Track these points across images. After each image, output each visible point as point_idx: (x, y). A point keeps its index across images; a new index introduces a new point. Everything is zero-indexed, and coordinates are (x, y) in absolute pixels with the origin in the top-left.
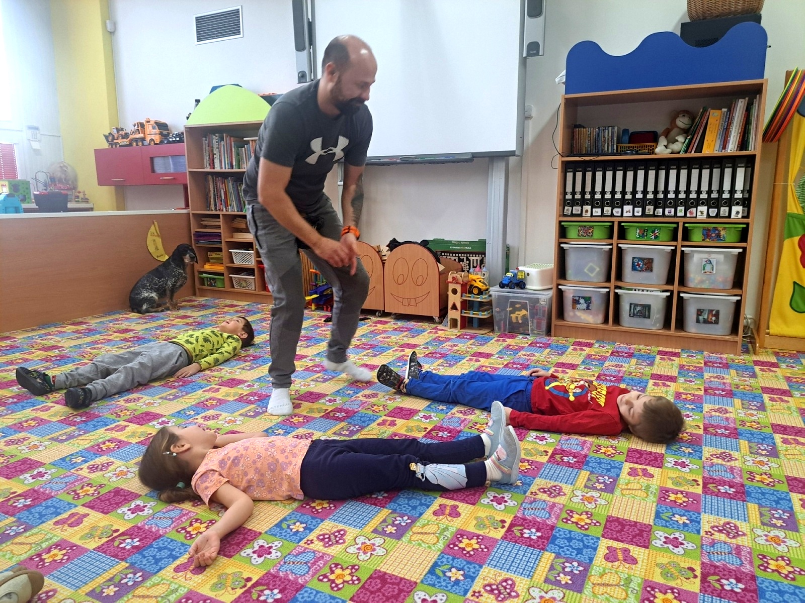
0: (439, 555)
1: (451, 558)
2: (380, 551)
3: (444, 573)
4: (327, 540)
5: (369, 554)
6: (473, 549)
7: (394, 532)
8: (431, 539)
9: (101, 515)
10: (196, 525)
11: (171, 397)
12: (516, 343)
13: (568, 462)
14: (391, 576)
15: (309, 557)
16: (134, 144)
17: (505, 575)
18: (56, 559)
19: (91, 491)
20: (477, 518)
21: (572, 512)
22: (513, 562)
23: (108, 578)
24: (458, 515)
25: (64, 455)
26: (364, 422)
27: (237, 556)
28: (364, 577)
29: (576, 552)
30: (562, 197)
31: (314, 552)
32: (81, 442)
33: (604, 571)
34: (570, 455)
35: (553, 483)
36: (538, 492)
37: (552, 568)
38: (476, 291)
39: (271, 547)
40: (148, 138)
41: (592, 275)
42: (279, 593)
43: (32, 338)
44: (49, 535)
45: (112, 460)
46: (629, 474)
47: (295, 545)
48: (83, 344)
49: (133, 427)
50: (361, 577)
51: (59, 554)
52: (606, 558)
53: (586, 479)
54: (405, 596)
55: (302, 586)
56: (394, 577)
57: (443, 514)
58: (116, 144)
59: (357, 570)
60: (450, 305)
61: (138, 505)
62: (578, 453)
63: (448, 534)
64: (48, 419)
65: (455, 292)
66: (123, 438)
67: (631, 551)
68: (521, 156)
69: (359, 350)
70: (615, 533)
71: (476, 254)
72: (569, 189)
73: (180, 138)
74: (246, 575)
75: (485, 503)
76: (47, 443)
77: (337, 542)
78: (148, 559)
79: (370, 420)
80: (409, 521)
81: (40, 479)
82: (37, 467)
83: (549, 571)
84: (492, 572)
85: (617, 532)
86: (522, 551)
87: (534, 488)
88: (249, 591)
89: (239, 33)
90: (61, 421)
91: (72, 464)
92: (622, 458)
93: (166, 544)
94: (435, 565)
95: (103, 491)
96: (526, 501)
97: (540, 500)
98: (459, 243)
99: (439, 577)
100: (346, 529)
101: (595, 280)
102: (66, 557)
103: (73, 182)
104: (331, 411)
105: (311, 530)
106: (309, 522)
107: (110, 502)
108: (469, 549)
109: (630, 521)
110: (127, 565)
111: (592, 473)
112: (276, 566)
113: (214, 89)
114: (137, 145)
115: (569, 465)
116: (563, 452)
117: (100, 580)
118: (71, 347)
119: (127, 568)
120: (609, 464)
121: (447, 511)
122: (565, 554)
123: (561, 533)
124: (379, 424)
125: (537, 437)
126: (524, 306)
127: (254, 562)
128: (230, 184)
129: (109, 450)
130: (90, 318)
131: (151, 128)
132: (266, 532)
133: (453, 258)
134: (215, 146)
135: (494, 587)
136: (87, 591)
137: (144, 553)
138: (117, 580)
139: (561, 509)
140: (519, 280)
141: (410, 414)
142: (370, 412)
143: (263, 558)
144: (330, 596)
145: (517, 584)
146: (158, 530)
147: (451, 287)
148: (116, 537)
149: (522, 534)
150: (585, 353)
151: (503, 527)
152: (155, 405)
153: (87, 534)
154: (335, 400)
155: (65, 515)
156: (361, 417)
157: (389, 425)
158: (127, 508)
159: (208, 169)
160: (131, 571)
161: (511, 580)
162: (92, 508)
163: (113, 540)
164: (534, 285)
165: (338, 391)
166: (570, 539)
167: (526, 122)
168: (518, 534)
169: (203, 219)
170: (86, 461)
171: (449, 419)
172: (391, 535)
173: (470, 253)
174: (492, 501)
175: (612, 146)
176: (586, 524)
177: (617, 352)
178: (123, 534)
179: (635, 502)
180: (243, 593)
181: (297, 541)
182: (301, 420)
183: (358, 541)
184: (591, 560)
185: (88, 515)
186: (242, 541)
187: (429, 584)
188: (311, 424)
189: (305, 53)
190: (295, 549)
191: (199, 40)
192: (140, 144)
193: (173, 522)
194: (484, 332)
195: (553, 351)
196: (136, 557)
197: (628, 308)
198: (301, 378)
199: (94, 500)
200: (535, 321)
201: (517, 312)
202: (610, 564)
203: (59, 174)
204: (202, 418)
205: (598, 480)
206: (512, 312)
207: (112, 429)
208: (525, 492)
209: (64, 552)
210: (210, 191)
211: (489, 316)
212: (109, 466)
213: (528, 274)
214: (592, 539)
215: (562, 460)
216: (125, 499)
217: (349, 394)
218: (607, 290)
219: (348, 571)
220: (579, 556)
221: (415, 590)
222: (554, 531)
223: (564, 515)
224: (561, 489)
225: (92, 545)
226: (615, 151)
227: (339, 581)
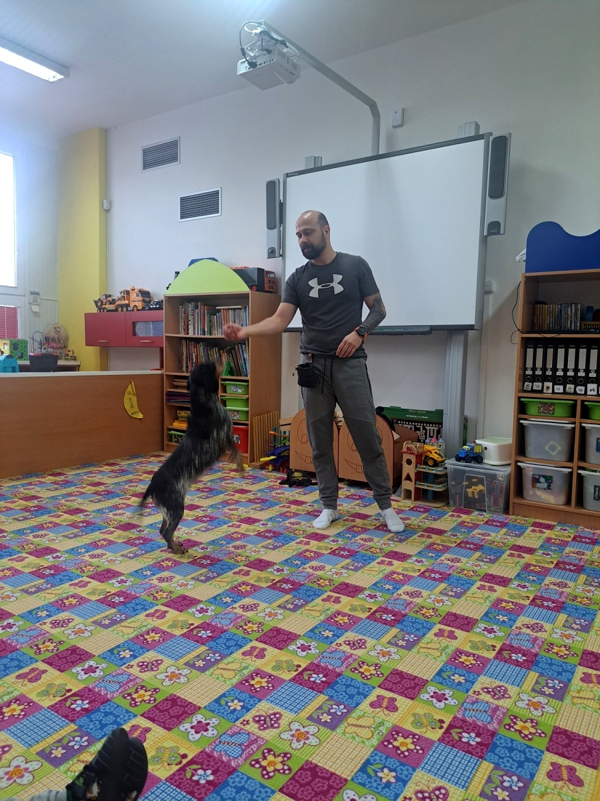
0: (373, 752)
1: (384, 756)
2: (313, 741)
3: (376, 772)
4: (262, 722)
5: (302, 743)
6: (408, 750)
7: (329, 721)
8: (365, 733)
9: (57, 673)
10: (142, 692)
11: (132, 555)
12: (471, 520)
13: (517, 660)
14: (322, 769)
15: (243, 739)
16: (120, 309)
17: (439, 782)
18: (14, 713)
19: (51, 646)
20: (414, 715)
21: (516, 717)
22: (448, 768)
23: (57, 739)
24: (395, 709)
25: (33, 607)
26: (309, 596)
27: (175, 730)
28: (295, 768)
29: (516, 765)
30: (521, 372)
31: (249, 734)
32: (48, 596)
33: (546, 790)
34: (519, 652)
35: (498, 683)
36: (481, 691)
37: (489, 780)
38: (431, 463)
39: (208, 724)
40: (132, 305)
41: (554, 454)
42: (211, 774)
43: (15, 487)
44: (11, 688)
45: (73, 616)
46: (582, 680)
47: (231, 724)
48: (60, 496)
49: (94, 584)
50: (292, 767)
51: (17, 709)
52: (550, 775)
53: (534, 681)
54: (334, 793)
55: (235, 770)
56: (324, 771)
57: (380, 706)
58: (104, 309)
59: (289, 758)
60: (404, 475)
61: (91, 666)
62: (528, 651)
63: (384, 730)
64: (21, 569)
65: (409, 462)
66: (84, 595)
67: (578, 770)
68: (481, 330)
69: (310, 517)
70: (561, 747)
71: (433, 423)
72: (529, 364)
73: (160, 305)
74: (182, 751)
75: (425, 698)
76: (18, 595)
77: (272, 725)
78: (95, 724)
79: (315, 594)
80: (345, 711)
81: (9, 630)
82: (7, 618)
83: (486, 783)
84: (425, 777)
85: (564, 746)
86: (459, 757)
87: (477, 687)
88: (183, 769)
89: (218, 212)
90: (32, 573)
91: (37, 618)
92: (575, 660)
93: (112, 709)
94: (368, 763)
95: (62, 648)
96: (468, 700)
97: (483, 701)
98: (416, 412)
99: (369, 777)
100: (282, 713)
101: (556, 459)
102: (23, 713)
103: (64, 341)
104: (278, 582)
105: (248, 710)
106: (247, 701)
107: (66, 660)
108: (403, 749)
109: (579, 735)
110: (76, 727)
111: (541, 675)
112: (211, 744)
113: (193, 262)
114: (122, 311)
115: (517, 663)
116: (512, 649)
117: (50, 740)
118: (48, 498)
119: (75, 731)
120: (561, 666)
121: (385, 704)
122: (505, 766)
123: (502, 741)
124: (323, 600)
125: (486, 629)
126: (481, 481)
127: (191, 737)
128: (202, 348)
129: (71, 606)
130: (68, 469)
131: (135, 295)
132: (205, 707)
133: (409, 427)
134: (190, 313)
135: (426, 795)
136: (38, 750)
137: (92, 716)
138: (65, 742)
139: (504, 714)
140: (476, 453)
141: (355, 592)
142: (315, 586)
143: (199, 735)
144: (260, 783)
145: (450, 794)
146: (106, 694)
147: (406, 457)
148: (69, 697)
149: (460, 738)
150: (544, 536)
151: (441, 727)
152: (117, 562)
153: (43, 691)
154: (282, 570)
155: (26, 670)
156: (307, 591)
157: (333, 602)
158: (81, 668)
159: (182, 335)
160: (79, 734)
161: (445, 789)
162: (50, 664)
163: (65, 700)
164: (492, 459)
165: (286, 561)
166: (511, 749)
167: (486, 297)
168: (456, 738)
169: (175, 380)
170: (49, 616)
171: (395, 600)
172: (325, 724)
173: (427, 423)
174: (432, 697)
175: (575, 323)
176: (530, 733)
177: (580, 537)
178: (75, 695)
179: (587, 714)
180: (178, 771)
181: (233, 720)
182: (248, 588)
183: (292, 728)
184: (533, 776)
185: (47, 671)
186: (182, 715)
187: (360, 783)
188: (257, 594)
189: (276, 231)
190: (231, 728)
191: (182, 217)
192: (125, 309)
193: (121, 687)
194: (438, 505)
195: (510, 531)
196: (83, 720)
197: (592, 490)
198: (252, 543)
199: (53, 657)
200: (492, 498)
201: (473, 487)
202: (553, 783)
203: (53, 335)
204: (157, 579)
205: (547, 684)
206: (469, 487)
207: (76, 584)
208: (467, 691)
209: (22, 707)
210: (183, 354)
211: (444, 489)
212: (69, 622)
213: (486, 448)
214: (536, 752)
215: (511, 657)
216: (80, 659)
217: (297, 564)
218: (570, 470)
219: (280, 759)
220: (520, 769)
221: (344, 788)
222: (495, 738)
223: (507, 721)
224: (506, 691)
225: (46, 702)
226: (578, 329)
227: (270, 769)
